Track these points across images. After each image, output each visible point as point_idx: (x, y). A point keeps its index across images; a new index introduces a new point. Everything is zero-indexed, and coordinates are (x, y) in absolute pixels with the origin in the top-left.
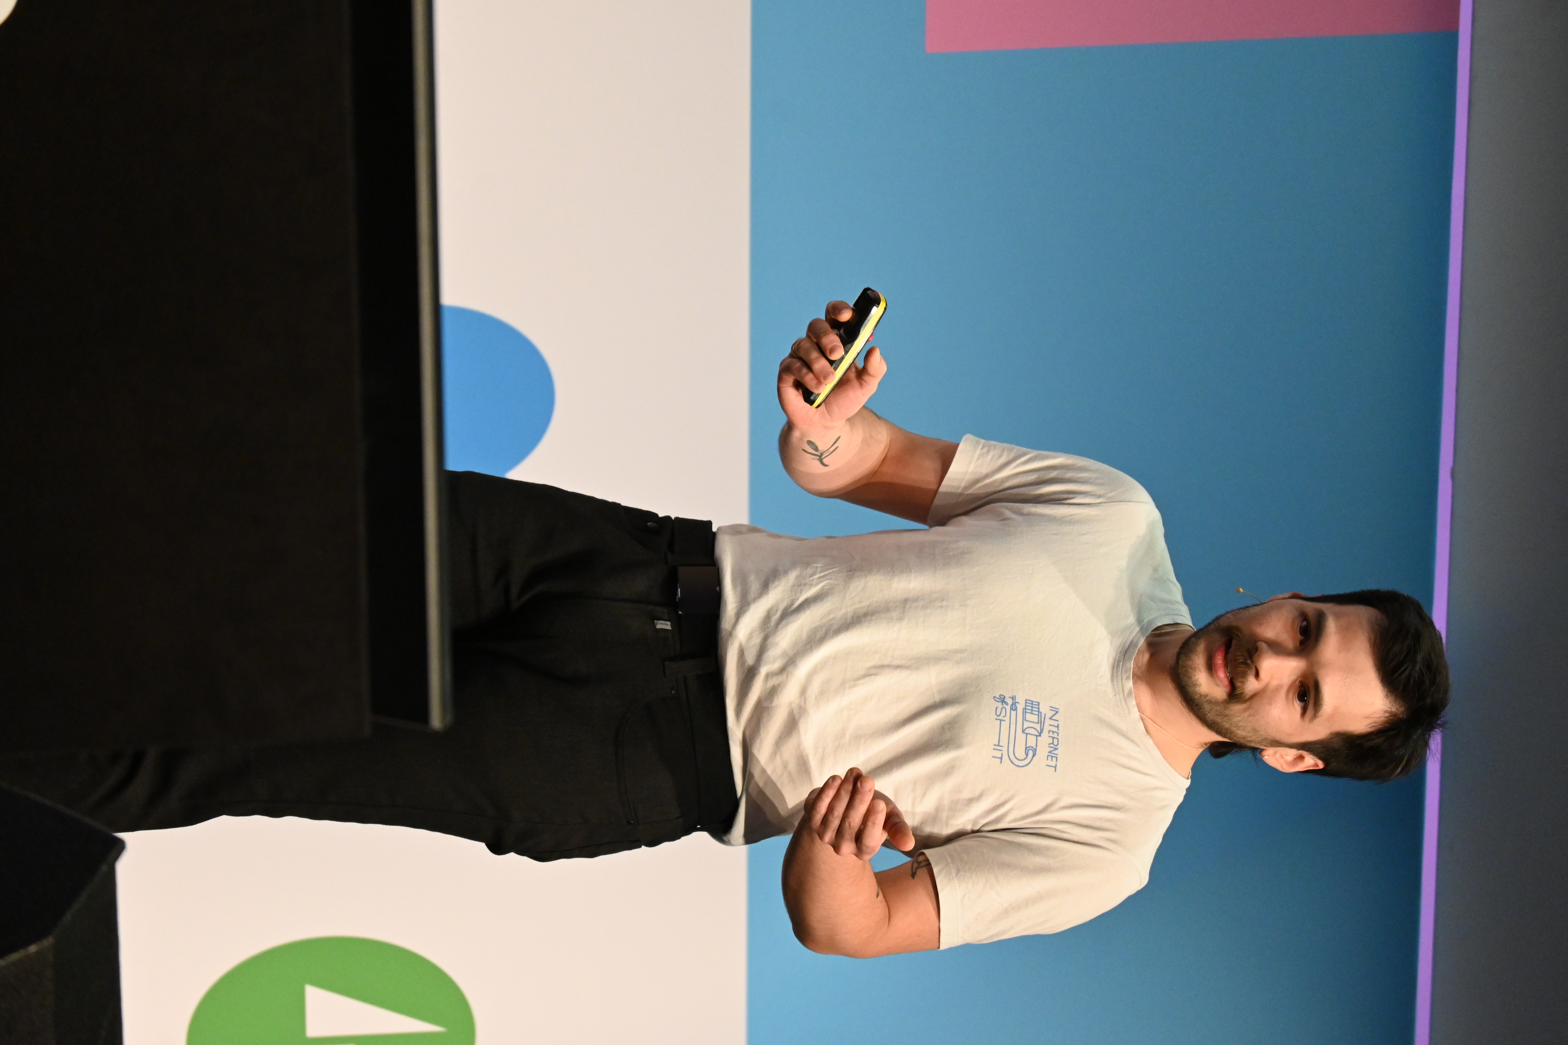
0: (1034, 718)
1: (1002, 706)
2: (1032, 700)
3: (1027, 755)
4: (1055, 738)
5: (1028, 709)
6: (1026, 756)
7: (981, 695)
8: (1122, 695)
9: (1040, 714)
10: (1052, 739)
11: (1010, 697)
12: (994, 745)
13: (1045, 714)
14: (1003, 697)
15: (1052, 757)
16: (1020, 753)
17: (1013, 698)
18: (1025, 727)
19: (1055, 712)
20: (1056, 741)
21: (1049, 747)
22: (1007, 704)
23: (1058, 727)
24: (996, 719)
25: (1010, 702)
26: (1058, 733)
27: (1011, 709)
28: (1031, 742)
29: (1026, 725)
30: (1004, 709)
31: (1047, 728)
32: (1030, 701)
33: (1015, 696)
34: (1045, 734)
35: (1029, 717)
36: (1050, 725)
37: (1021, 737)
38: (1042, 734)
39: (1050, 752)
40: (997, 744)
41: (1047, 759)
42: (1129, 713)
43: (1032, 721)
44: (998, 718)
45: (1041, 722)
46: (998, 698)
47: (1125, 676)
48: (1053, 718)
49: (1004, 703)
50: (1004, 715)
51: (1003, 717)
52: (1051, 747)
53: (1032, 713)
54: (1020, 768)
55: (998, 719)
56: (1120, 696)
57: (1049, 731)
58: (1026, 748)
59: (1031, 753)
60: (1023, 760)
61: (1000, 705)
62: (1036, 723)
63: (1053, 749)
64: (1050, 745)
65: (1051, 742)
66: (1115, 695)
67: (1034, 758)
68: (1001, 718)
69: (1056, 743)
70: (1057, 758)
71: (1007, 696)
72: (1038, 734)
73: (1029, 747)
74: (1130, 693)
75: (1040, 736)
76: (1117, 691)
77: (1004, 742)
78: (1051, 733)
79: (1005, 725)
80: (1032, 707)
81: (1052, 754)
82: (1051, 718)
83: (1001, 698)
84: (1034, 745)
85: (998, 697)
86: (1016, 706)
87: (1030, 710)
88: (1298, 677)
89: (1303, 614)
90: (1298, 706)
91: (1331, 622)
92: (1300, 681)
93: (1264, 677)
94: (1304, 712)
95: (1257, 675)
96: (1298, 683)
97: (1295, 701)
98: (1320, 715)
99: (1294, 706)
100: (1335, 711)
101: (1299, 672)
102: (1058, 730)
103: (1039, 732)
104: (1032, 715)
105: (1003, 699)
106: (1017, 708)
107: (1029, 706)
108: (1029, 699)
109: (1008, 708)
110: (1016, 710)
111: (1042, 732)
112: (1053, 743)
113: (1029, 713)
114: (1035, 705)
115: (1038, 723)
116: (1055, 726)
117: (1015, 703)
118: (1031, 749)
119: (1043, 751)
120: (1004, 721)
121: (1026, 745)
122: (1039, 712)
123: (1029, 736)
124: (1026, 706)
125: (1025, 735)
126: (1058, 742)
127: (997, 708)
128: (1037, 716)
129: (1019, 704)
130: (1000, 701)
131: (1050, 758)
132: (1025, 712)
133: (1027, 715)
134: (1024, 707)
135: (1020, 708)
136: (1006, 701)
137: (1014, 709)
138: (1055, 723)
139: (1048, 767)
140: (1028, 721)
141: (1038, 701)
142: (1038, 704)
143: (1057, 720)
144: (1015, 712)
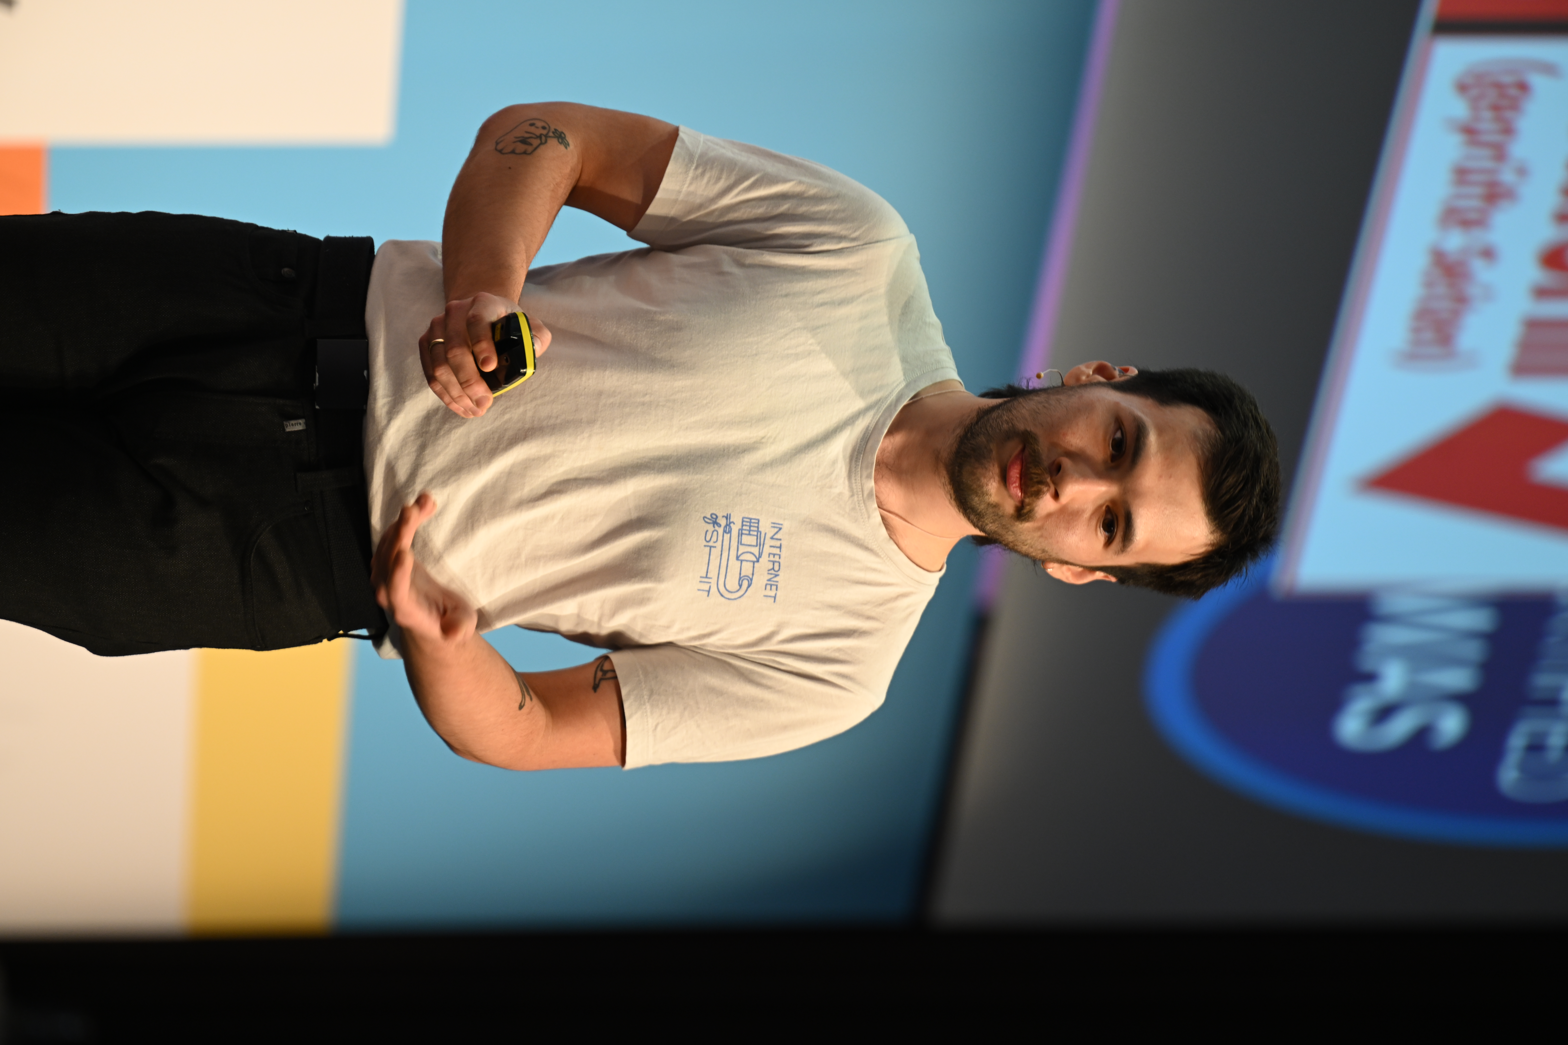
0: (751, 540)
1: (713, 529)
2: (751, 516)
3: (740, 586)
4: (776, 562)
5: (745, 530)
6: (738, 587)
7: (688, 515)
8: (861, 496)
9: (759, 534)
10: (772, 563)
11: (723, 517)
12: (701, 577)
13: (765, 534)
14: (714, 517)
15: (771, 585)
16: (732, 584)
17: (727, 517)
18: (740, 553)
19: (778, 529)
20: (776, 565)
21: (768, 574)
22: (720, 526)
23: (780, 547)
24: (705, 546)
25: (723, 522)
26: (780, 555)
27: (725, 531)
28: (747, 568)
29: (742, 549)
30: (715, 533)
31: (767, 550)
32: (747, 518)
33: (730, 515)
34: (764, 559)
35: (746, 539)
36: (771, 546)
37: (734, 565)
38: (760, 560)
39: (769, 580)
40: (705, 576)
41: (765, 589)
42: (869, 517)
43: (748, 543)
44: (707, 544)
45: (760, 545)
46: (709, 519)
47: (865, 474)
48: (776, 537)
49: (715, 525)
50: (715, 540)
51: (714, 542)
52: (771, 574)
53: (749, 534)
54: (731, 601)
55: (708, 546)
56: (858, 497)
57: (770, 554)
58: (740, 578)
59: (745, 583)
60: (735, 592)
61: (710, 527)
62: (754, 546)
63: (772, 576)
64: (770, 572)
65: (772, 567)
66: (852, 496)
67: (749, 589)
68: (711, 544)
69: (776, 568)
70: (777, 586)
71: (720, 515)
72: (755, 559)
73: (745, 576)
74: (870, 495)
75: (758, 561)
76: (855, 490)
77: (713, 573)
78: (772, 556)
79: (716, 552)
80: (750, 526)
81: (772, 584)
82: (772, 538)
83: (712, 517)
84: (749, 573)
85: (709, 517)
86: (730, 527)
87: (747, 530)
88: (1106, 501)
89: (1118, 421)
90: (1101, 536)
91: (1152, 439)
92: (1108, 507)
93: (1064, 499)
94: (1108, 543)
95: (1056, 496)
96: (1104, 508)
97: (1098, 529)
98: (1129, 549)
99: (1097, 534)
100: (1148, 545)
101: (1107, 497)
102: (780, 552)
103: (758, 557)
104: (749, 537)
105: (714, 520)
106: (731, 529)
107: (746, 525)
108: (746, 516)
109: (721, 530)
110: (730, 532)
111: (760, 557)
112: (773, 569)
113: (746, 534)
114: (754, 523)
115: (757, 546)
116: (777, 547)
117: (730, 523)
118: (746, 578)
119: (760, 580)
120: (715, 547)
121: (740, 574)
122: (758, 531)
123: (744, 563)
124: (743, 525)
125: (740, 562)
126: (780, 566)
127: (707, 531)
128: (756, 537)
129: (734, 524)
130: (711, 521)
131: (768, 587)
132: (741, 534)
133: (744, 536)
134: (740, 527)
135: (735, 529)
136: (718, 521)
137: (727, 531)
138: (778, 543)
139: (766, 598)
140: (744, 545)
141: (757, 518)
142: (757, 521)
143: (780, 540)
144: (729, 535)
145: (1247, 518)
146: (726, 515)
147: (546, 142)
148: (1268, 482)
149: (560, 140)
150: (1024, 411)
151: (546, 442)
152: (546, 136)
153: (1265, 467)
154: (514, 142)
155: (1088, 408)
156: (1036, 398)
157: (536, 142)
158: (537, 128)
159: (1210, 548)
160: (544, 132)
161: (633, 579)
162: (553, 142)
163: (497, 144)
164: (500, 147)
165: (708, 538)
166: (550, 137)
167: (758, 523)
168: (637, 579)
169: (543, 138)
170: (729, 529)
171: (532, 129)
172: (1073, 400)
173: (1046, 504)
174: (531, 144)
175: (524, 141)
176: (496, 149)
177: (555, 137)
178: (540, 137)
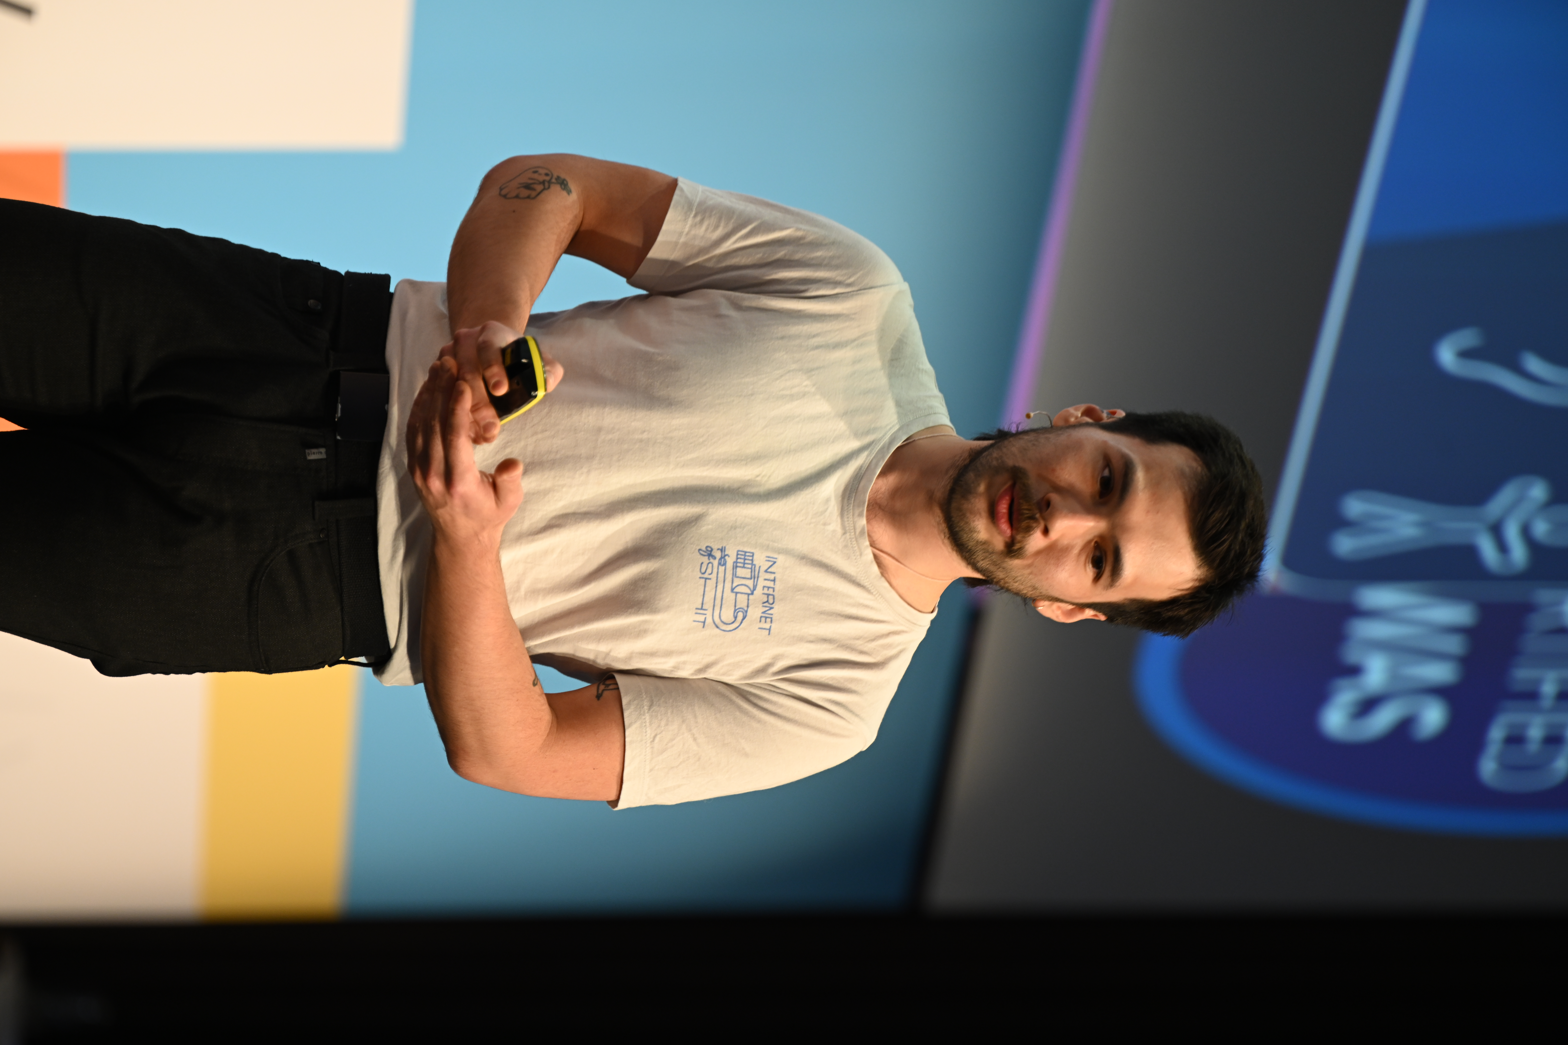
0: (746, 573)
1: (708, 562)
2: (745, 550)
3: (736, 618)
4: (770, 595)
5: (740, 563)
6: (734, 619)
7: (684, 547)
8: (853, 533)
9: (753, 567)
10: (766, 596)
11: (718, 549)
12: (697, 609)
14: (709, 549)
16: (728, 616)
17: (722, 550)
18: (734, 585)
19: (772, 563)
20: (771, 597)
21: (763, 606)
22: (715, 558)
23: (774, 580)
24: (700, 578)
25: (718, 555)
26: (774, 588)
27: (719, 564)
28: (742, 600)
29: (737, 582)
30: (710, 565)
31: (761, 583)
32: (741, 551)
33: (725, 547)
34: (759, 591)
35: (740, 572)
36: (765, 580)
37: (729, 596)
38: (755, 592)
39: (764, 613)
40: (700, 607)
41: (760, 621)
42: (861, 554)
43: (743, 576)
44: (703, 576)
45: (754, 577)
46: (704, 551)
47: (857, 513)
48: (770, 570)
49: (710, 558)
50: (710, 572)
51: (710, 575)
53: (744, 567)
54: (726, 632)
55: (703, 578)
56: (850, 535)
57: (764, 587)
58: (735, 610)
59: (740, 616)
60: (730, 624)
61: (705, 560)
62: (748, 579)
63: (767, 609)
64: (765, 605)
65: (766, 599)
66: (845, 533)
67: (744, 621)
68: (706, 576)
69: (771, 601)
70: (771, 618)
71: (715, 547)
72: (749, 592)
73: (740, 608)
74: (862, 532)
75: (752, 594)
76: (847, 528)
77: (708, 605)
78: (766, 589)
79: (711, 584)
80: (745, 559)
81: (766, 617)
82: (766, 571)
83: (707, 550)
84: (744, 605)
85: (704, 549)
86: (725, 559)
87: (742, 563)
88: (1095, 537)
89: (1106, 459)
90: (1090, 572)
91: (1140, 476)
92: (1096, 542)
93: (1054, 534)
94: (1097, 578)
95: (1046, 532)
96: (1093, 543)
97: (1087, 565)
98: (1117, 584)
99: (1086, 570)
100: (1136, 581)
101: (1096, 532)
102: (774, 585)
103: (752, 589)
104: (744, 570)
105: (709, 553)
106: (726, 562)
107: (740, 558)
108: (741, 549)
109: (716, 563)
110: (725, 564)
111: (754, 589)
112: (767, 601)
113: (740, 567)
114: (748, 556)
115: (751, 579)
116: (771, 580)
117: (725, 556)
118: (741, 610)
119: (755, 612)
120: (710, 579)
121: (735, 606)
122: (752, 564)
123: (739, 595)
124: (737, 558)
125: (734, 594)
126: (774, 599)
127: (702, 563)
128: (750, 570)
129: (729, 556)
130: (706, 554)
131: (763, 619)
132: (735, 567)
133: (738, 569)
134: (734, 560)
135: (730, 561)
136: (713, 553)
137: (722, 563)
138: (772, 577)
139: (760, 630)
140: (738, 577)
141: (752, 551)
142: (751, 555)
143: (774, 573)
144: (724, 567)
145: (1232, 554)
146: (721, 548)
147: (549, 187)
148: (1253, 519)
149: (563, 186)
150: (1014, 449)
151: (546, 476)
152: (550, 182)
153: (1250, 503)
154: (519, 188)
155: (1077, 447)
156: (1026, 437)
157: (539, 188)
158: (540, 174)
159: (1197, 584)
160: (548, 178)
161: (630, 610)
162: (555, 188)
163: (501, 189)
164: (504, 192)
165: (703, 570)
166: (553, 183)
167: (753, 556)
168: (633, 610)
169: (547, 184)
170: (724, 561)
171: (536, 176)
172: (1063, 438)
173: (1036, 541)
174: (534, 189)
175: (528, 187)
176: (500, 194)
177: (558, 183)
178: (543, 182)
